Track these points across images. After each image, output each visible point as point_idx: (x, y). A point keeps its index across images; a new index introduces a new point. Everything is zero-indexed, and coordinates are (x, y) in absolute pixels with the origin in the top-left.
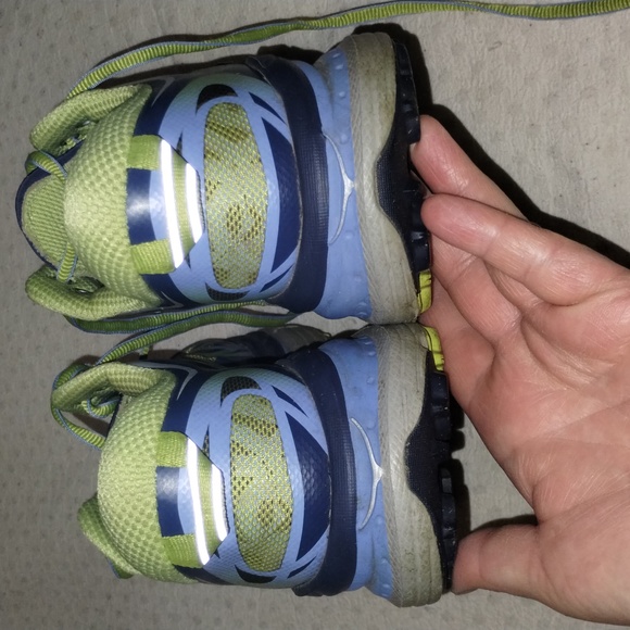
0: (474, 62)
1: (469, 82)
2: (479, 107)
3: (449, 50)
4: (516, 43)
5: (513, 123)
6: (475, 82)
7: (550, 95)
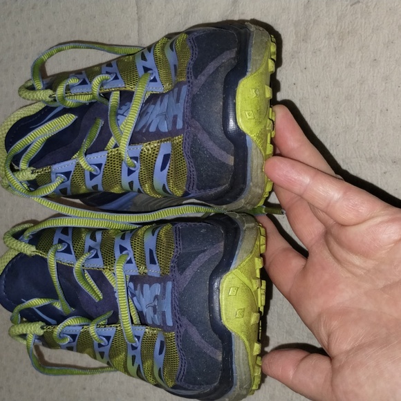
0: (340, 13)
1: (335, 27)
2: (340, 44)
3: (324, 3)
4: (369, 4)
5: (362, 57)
6: (339, 28)
7: (388, 41)
